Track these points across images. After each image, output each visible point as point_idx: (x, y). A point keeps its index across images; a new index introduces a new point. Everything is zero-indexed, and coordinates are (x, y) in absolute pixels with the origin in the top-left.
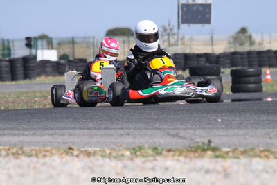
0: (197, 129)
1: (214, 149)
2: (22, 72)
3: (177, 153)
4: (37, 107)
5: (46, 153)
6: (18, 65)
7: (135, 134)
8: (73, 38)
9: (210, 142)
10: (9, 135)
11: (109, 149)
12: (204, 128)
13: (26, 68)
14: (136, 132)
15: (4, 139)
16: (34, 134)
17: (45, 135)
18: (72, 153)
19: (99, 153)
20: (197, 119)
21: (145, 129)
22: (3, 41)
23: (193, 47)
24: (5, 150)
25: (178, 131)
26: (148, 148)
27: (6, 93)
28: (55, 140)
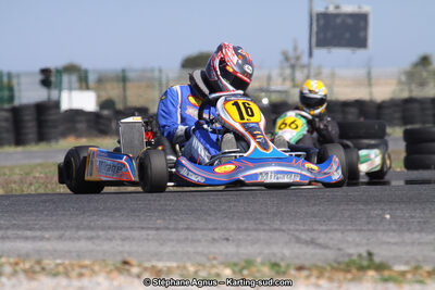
0: (348, 230)
1: (380, 268)
2: (35, 130)
5: (83, 271)
6: (28, 118)
7: (239, 240)
8: (124, 71)
9: (370, 254)
10: (17, 238)
11: (193, 265)
12: (361, 230)
13: (41, 123)
14: (241, 236)
15: (7, 245)
16: (60, 237)
17: (79, 239)
18: (128, 271)
19: (179, 272)
20: (348, 213)
21: (256, 230)
22: (1, 74)
23: (336, 89)
24: (11, 264)
25: (314, 235)
26: (263, 264)
27: (6, 167)
28: (98, 248)
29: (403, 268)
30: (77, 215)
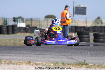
0: (80, 56)
1: (86, 64)
2: (12, 31)
3: (72, 65)
4: (17, 45)
5: (20, 63)
6: (10, 28)
7: (55, 57)
8: (32, 18)
10: (6, 55)
11: (45, 63)
12: (82, 56)
13: (13, 29)
15: (4, 57)
16: (15, 56)
17: (20, 56)
18: (30, 64)
19: (41, 64)
20: (80, 52)
21: (59, 55)
22: (4, 18)
23: (79, 24)
24: (4, 61)
25: (72, 57)
27: (5, 39)
28: (24, 58)
29: (91, 65)
30: (19, 51)
